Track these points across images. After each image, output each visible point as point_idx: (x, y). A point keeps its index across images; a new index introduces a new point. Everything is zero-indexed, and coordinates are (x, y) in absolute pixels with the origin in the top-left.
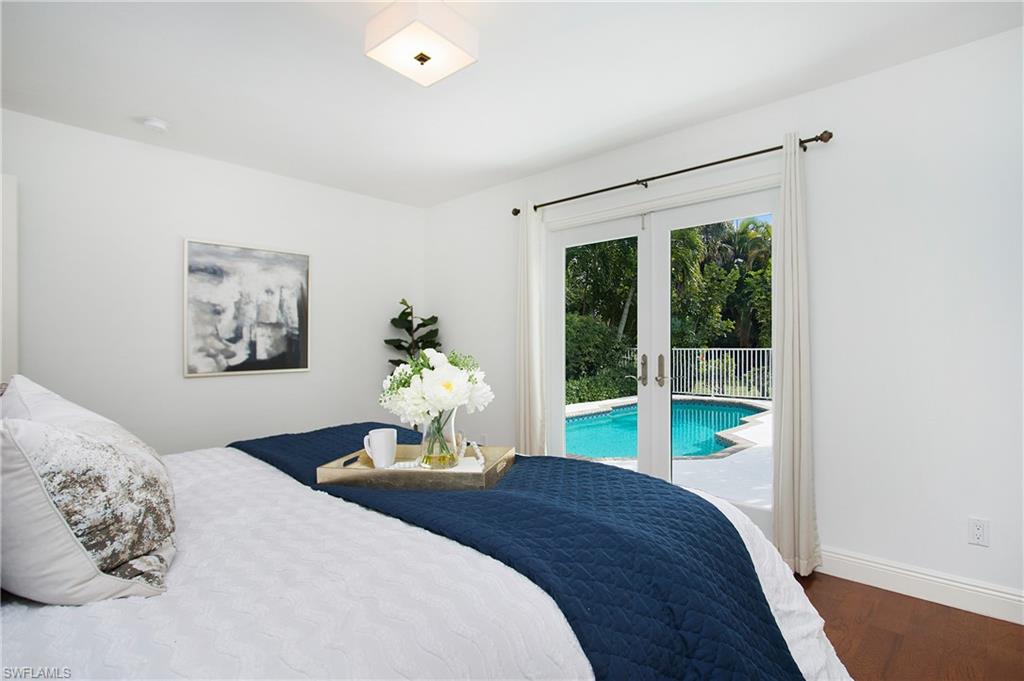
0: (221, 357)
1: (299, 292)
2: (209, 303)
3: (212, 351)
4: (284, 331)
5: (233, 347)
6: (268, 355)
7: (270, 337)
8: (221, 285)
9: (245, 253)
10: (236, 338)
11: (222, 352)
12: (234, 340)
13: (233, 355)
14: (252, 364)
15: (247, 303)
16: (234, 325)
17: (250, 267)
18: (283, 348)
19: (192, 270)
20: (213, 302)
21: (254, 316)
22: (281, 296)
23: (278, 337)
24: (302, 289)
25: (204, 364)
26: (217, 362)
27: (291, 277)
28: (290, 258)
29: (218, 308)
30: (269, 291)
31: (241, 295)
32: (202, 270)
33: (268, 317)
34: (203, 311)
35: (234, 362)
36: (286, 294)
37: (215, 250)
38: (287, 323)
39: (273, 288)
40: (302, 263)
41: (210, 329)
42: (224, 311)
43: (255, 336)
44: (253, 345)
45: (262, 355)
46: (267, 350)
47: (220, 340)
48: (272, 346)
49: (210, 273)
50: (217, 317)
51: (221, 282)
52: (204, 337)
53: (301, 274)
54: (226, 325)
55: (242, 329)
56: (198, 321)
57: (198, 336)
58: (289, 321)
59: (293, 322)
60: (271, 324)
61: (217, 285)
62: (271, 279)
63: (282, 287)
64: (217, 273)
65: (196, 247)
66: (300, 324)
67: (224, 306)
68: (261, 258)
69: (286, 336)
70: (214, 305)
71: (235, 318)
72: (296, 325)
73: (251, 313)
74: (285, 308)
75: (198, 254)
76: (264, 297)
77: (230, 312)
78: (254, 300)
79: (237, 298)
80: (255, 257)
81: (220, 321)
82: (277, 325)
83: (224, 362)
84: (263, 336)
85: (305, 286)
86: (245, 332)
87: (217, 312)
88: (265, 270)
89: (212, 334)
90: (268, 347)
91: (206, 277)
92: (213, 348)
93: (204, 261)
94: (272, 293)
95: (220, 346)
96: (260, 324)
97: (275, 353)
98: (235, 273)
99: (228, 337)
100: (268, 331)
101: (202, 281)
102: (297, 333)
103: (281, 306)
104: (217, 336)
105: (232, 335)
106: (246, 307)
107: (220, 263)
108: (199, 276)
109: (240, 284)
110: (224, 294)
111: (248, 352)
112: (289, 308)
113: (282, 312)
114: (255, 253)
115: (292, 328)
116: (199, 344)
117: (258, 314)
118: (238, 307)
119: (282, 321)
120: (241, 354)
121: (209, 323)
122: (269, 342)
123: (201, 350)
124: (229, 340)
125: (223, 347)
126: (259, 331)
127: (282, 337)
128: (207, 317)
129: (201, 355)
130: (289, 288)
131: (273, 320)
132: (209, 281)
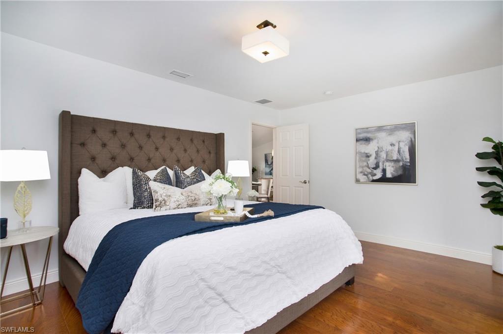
0: (370, 176)
1: (410, 144)
2: (364, 153)
3: (366, 173)
4: (401, 164)
5: (375, 171)
6: (392, 175)
7: (393, 167)
8: (369, 145)
9: (380, 129)
10: (377, 167)
11: (370, 173)
12: (375, 168)
13: (375, 175)
14: (384, 180)
15: (381, 151)
16: (375, 162)
17: (382, 135)
18: (400, 172)
19: (357, 140)
20: (367, 152)
21: (385, 157)
22: (399, 146)
23: (398, 166)
24: (411, 140)
25: (363, 178)
26: (368, 178)
27: (405, 136)
28: (404, 126)
29: (368, 154)
30: (392, 145)
31: (378, 148)
32: (361, 140)
33: (392, 157)
34: (362, 157)
35: (375, 178)
36: (402, 145)
37: (366, 130)
38: (403, 160)
39: (394, 142)
40: (411, 128)
41: (365, 164)
42: (371, 156)
43: (386, 166)
44: (384, 171)
45: (389, 175)
46: (391, 173)
47: (369, 168)
48: (394, 171)
49: (365, 140)
50: (368, 158)
51: (370, 143)
52: (363, 167)
53: (410, 133)
54: (372, 161)
55: (379, 163)
56: (360, 160)
57: (360, 167)
58: (404, 158)
59: (406, 159)
60: (393, 160)
62: (393, 139)
63: (399, 142)
64: (367, 140)
65: (359, 131)
66: (410, 160)
67: (371, 153)
68: (388, 130)
69: (402, 166)
70: (367, 154)
71: (376, 158)
72: (408, 160)
73: (383, 155)
74: (401, 152)
75: (360, 133)
76: (390, 148)
77: (374, 156)
78: (385, 150)
79: (376, 149)
80: (384, 130)
81: (369, 160)
82: (397, 161)
83: (371, 178)
84: (389, 166)
85: (413, 139)
86: (381, 164)
87: (368, 156)
88: (389, 135)
89: (366, 166)
90: (392, 171)
91: (364, 142)
92: (367, 172)
93: (362, 136)
94: (394, 145)
95: (369, 171)
96: (388, 160)
97: (396, 174)
98: (375, 139)
99: (372, 167)
100: (392, 164)
101: (361, 144)
102: (409, 164)
103: (399, 152)
105: (375, 166)
106: (381, 153)
107: (369, 135)
108: (361, 142)
109: (378, 143)
110: (371, 148)
111: (382, 174)
112: (404, 152)
113: (400, 154)
114: (385, 128)
115: (406, 162)
116: (361, 170)
117: (387, 156)
118: (377, 153)
119: (400, 158)
120: (379, 175)
121: (364, 161)
122: (392, 169)
123: (361, 172)
124: (373, 168)
125: (371, 171)
126: (387, 164)
127: (400, 166)
128: (364, 159)
129: (361, 174)
130: (403, 142)
131: (395, 158)
132: (364, 144)
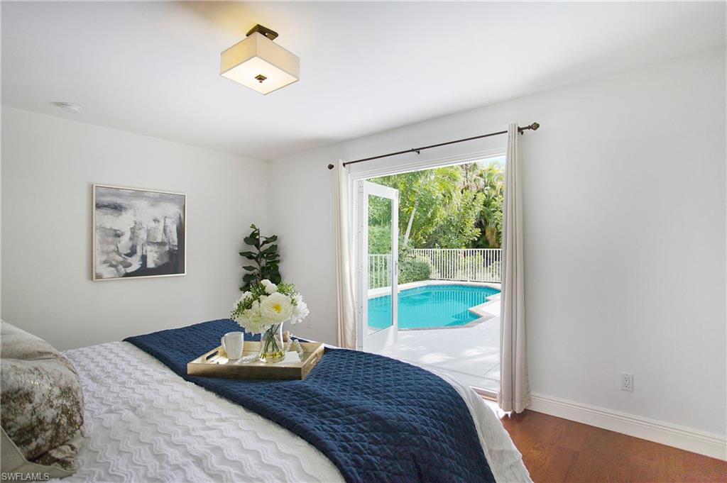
0: (120, 267)
1: (178, 221)
2: (111, 229)
3: (114, 263)
4: (167, 248)
5: (129, 260)
6: (156, 265)
7: (156, 252)
8: (120, 217)
9: (139, 194)
10: (132, 252)
11: (121, 263)
12: (130, 255)
13: (130, 265)
14: (144, 271)
15: (140, 229)
16: (130, 244)
17: (142, 204)
18: (166, 260)
19: (99, 206)
20: (116, 228)
21: (145, 238)
22: (165, 223)
23: (163, 251)
24: (180, 218)
25: (107, 272)
26: (118, 271)
27: (172, 210)
28: (172, 197)
29: (118, 232)
30: (156, 220)
31: (135, 223)
32: (106, 206)
33: (155, 238)
34: (108, 235)
35: (129, 270)
36: (169, 222)
37: (116, 192)
38: (170, 243)
39: (159, 217)
40: (180, 201)
41: (112, 247)
42: (122, 235)
43: (146, 251)
44: (144, 258)
45: (151, 265)
46: (154, 261)
47: (120, 255)
48: (158, 259)
49: (112, 208)
50: (117, 239)
51: (121, 214)
52: (108, 253)
53: (179, 208)
54: (124, 244)
55: (136, 246)
56: (103, 242)
57: (103, 252)
58: (171, 241)
59: (173, 242)
60: (157, 243)
61: (118, 216)
62: (157, 212)
63: (166, 217)
64: (117, 208)
65: (101, 190)
66: (178, 243)
67: (123, 231)
68: (149, 197)
69: (169, 251)
70: (115, 230)
71: (131, 239)
72: (176, 244)
73: (143, 235)
74: (168, 231)
75: (103, 195)
76: (153, 224)
77: (128, 235)
78: (145, 227)
79: (132, 225)
80: (146, 197)
81: (119, 242)
82: (162, 244)
83: (123, 271)
84: (151, 251)
85: (182, 217)
86: (139, 249)
87: (118, 236)
88: (152, 206)
89: (114, 251)
90: (155, 259)
91: (110, 211)
92: (115, 260)
93: (108, 200)
94: (158, 221)
95: (120, 259)
96: (150, 243)
97: (160, 263)
98: (131, 208)
99: (126, 253)
100: (155, 248)
101: (106, 214)
102: (177, 249)
103: (165, 231)
104: (118, 252)
105: (129, 251)
106: (139, 232)
107: (119, 201)
108: (104, 210)
109: (135, 215)
110: (123, 222)
111: (141, 263)
112: (171, 232)
113: (165, 235)
114: (146, 194)
115: (173, 246)
116: (104, 258)
117: (148, 236)
118: (133, 231)
119: (166, 241)
120: (136, 264)
121: (112, 243)
122: (156, 255)
123: (105, 262)
124: (127, 255)
125: (122, 260)
126: (149, 248)
127: (165, 251)
128: (110, 239)
129: (105, 265)
130: (170, 218)
131: (159, 240)
132: (111, 214)
